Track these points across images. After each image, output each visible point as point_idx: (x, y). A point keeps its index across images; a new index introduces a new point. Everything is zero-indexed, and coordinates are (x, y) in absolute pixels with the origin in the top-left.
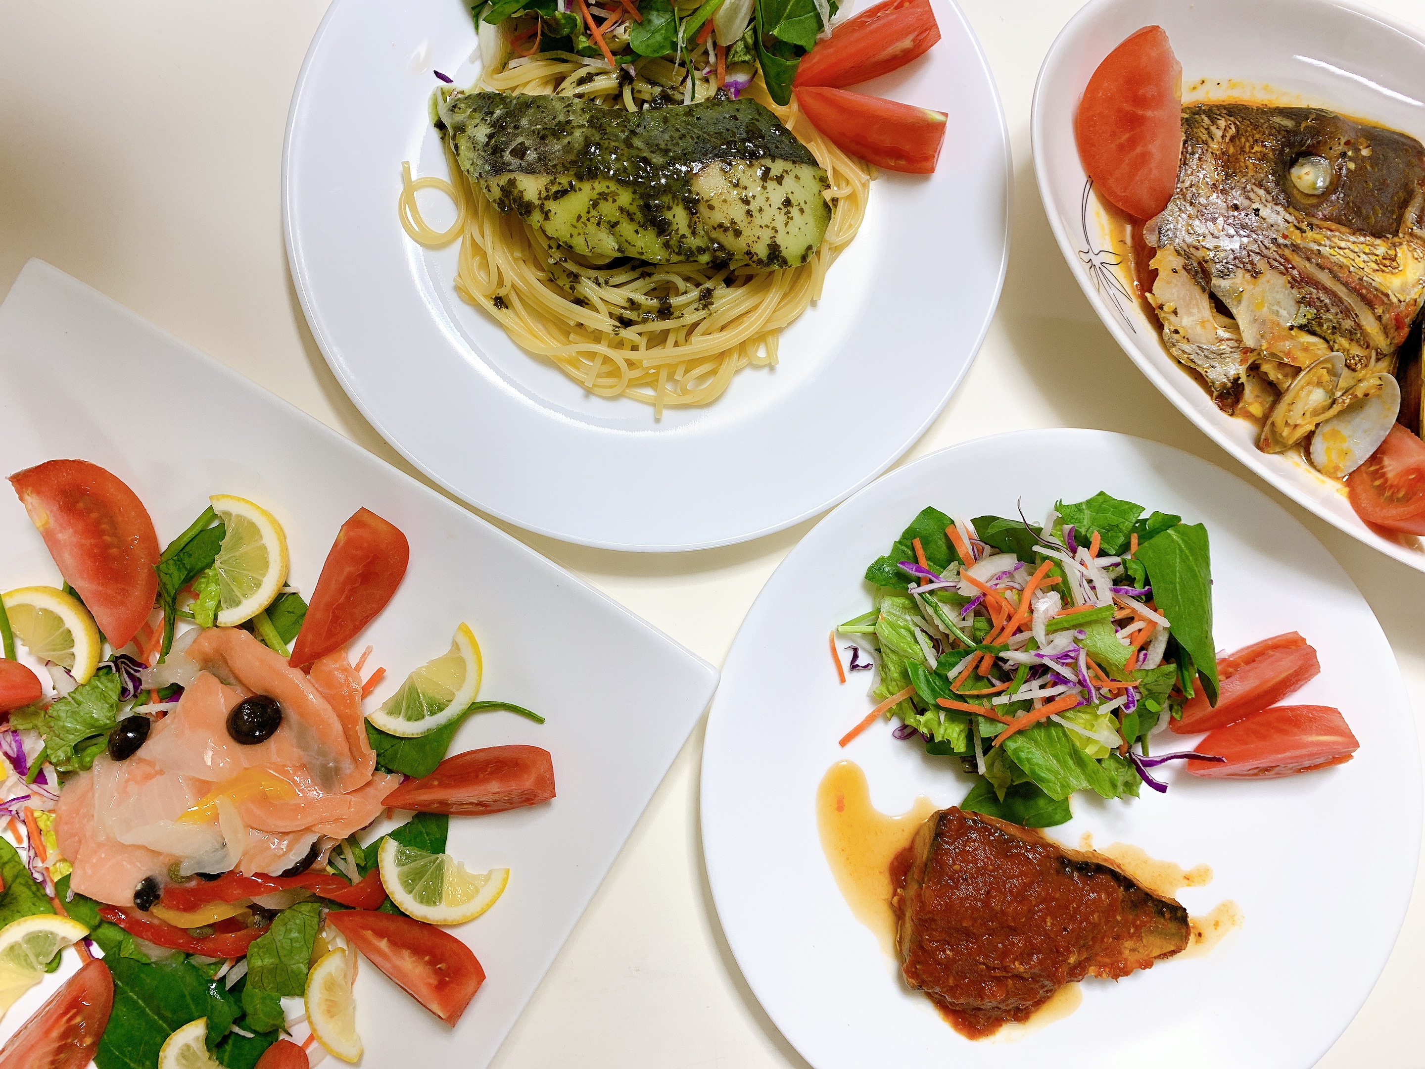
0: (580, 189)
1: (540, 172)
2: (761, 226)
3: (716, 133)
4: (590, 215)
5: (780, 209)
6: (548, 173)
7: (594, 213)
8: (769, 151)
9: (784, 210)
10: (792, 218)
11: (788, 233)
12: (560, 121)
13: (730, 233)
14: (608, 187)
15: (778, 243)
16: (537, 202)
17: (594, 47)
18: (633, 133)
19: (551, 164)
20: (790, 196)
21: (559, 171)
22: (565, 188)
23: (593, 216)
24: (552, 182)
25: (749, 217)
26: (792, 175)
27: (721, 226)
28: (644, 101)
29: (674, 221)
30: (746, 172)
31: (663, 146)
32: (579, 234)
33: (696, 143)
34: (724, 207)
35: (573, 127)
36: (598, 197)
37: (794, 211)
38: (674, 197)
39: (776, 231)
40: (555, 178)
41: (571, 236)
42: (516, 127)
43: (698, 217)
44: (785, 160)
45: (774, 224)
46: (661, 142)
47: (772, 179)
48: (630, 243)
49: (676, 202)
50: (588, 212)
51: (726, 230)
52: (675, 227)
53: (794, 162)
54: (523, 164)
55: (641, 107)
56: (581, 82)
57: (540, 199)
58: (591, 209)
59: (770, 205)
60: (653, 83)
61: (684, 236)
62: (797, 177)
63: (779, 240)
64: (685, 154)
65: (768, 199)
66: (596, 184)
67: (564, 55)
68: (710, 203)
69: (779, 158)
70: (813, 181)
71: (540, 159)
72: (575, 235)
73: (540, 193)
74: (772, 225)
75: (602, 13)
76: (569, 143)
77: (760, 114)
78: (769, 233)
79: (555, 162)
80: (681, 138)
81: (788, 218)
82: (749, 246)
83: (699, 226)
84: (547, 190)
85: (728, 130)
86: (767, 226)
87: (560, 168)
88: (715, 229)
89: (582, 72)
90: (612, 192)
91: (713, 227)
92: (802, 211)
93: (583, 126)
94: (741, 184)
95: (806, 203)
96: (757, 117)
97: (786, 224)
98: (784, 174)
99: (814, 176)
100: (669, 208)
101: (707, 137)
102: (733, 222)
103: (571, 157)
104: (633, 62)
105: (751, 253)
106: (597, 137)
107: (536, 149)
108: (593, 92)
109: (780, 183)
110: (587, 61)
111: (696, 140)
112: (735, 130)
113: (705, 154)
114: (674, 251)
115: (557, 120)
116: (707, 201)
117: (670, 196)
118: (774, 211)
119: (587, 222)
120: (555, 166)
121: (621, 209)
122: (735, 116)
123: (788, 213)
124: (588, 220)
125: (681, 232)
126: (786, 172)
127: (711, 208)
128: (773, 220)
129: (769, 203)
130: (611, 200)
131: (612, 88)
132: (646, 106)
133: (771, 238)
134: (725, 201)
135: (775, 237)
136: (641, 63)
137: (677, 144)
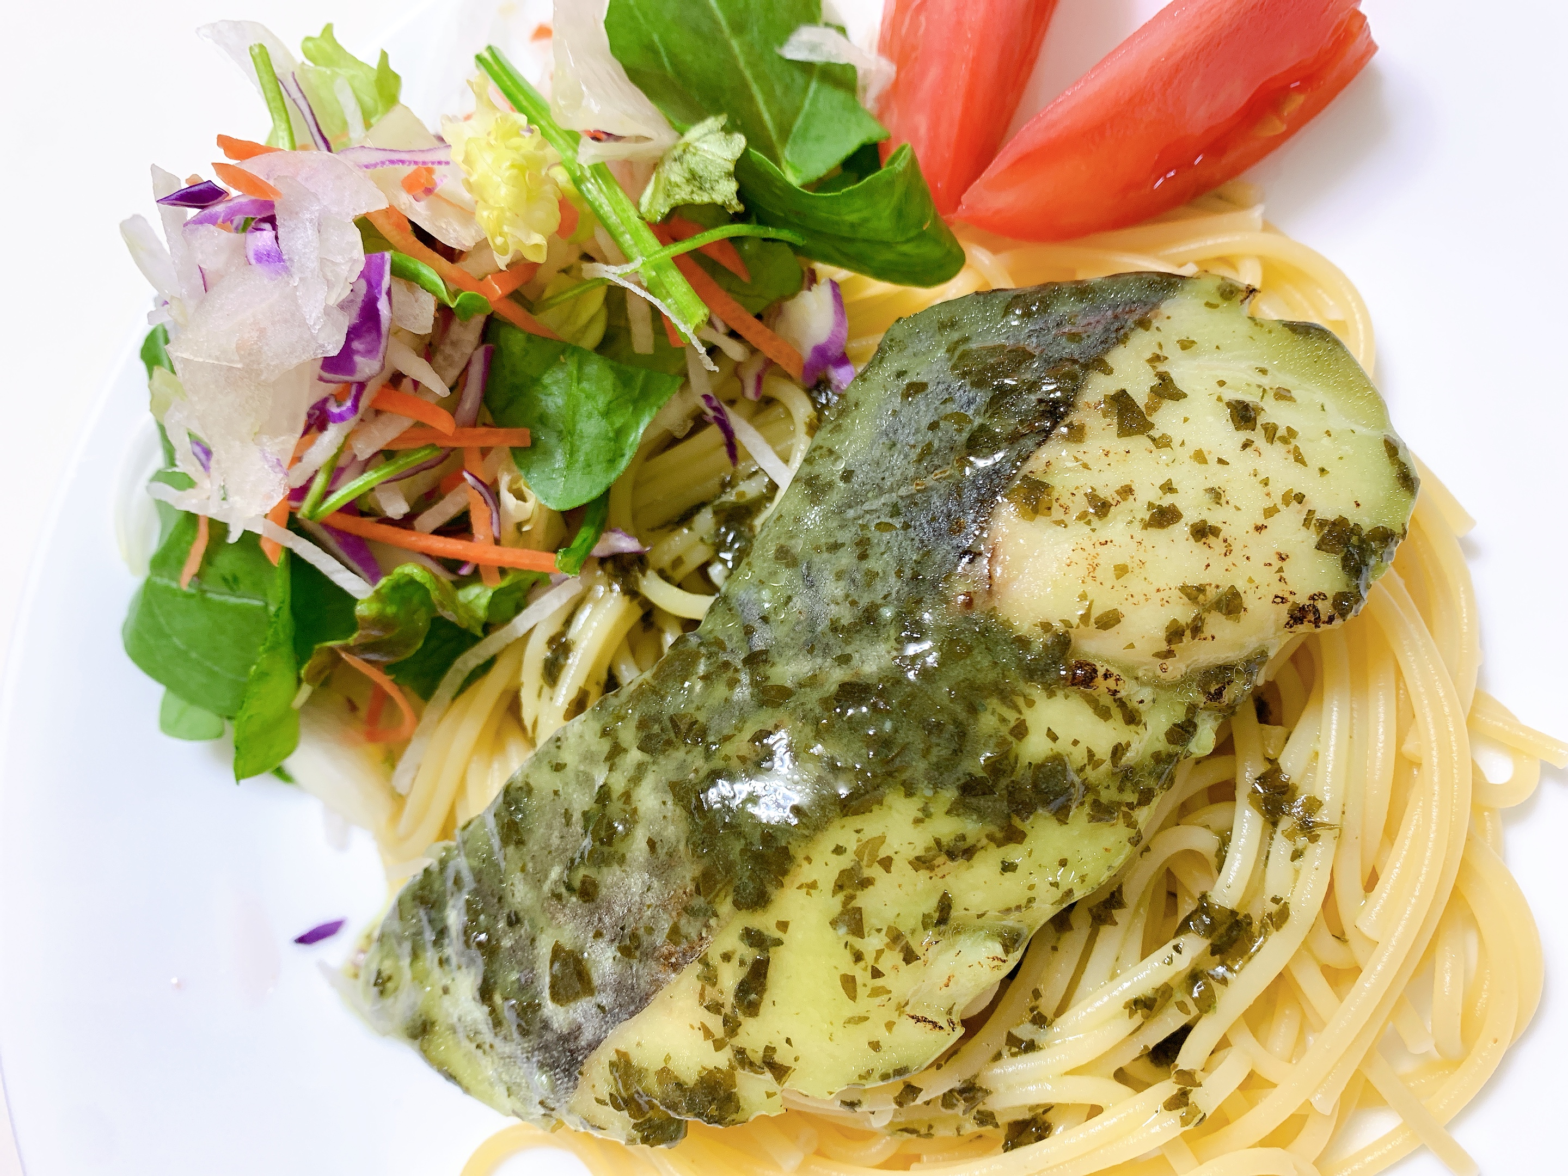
0: (783, 926)
1: (657, 985)
2: (1259, 529)
3: (919, 461)
4: (869, 959)
5: (1246, 446)
6: (675, 967)
7: (872, 943)
8: (1075, 362)
9: (1258, 436)
10: (1291, 433)
11: (1322, 470)
12: (585, 814)
13: (1216, 624)
14: (839, 850)
15: (1332, 517)
16: (722, 1060)
17: (504, 583)
18: (755, 660)
19: (660, 939)
20: (1231, 395)
21: (694, 936)
22: (749, 960)
23: (879, 953)
24: (710, 978)
25: (1211, 540)
26: (1171, 351)
27: (1175, 634)
28: (703, 569)
29: (1063, 746)
30: (1085, 458)
31: (846, 616)
32: (890, 1025)
33: (906, 526)
34: (1135, 584)
35: (627, 796)
36: (841, 897)
37: (1273, 413)
38: (1005, 695)
39: (1300, 498)
40: (705, 962)
41: (875, 1046)
42: (514, 921)
43: (1107, 676)
44: (1122, 340)
45: (1278, 489)
46: (834, 610)
47: (1153, 408)
48: (1018, 908)
49: (1020, 702)
50: (858, 957)
51: (1196, 629)
52: (1078, 757)
53: (1144, 324)
54: (605, 999)
55: (709, 587)
56: (552, 671)
57: (719, 1045)
58: (858, 943)
59: (1220, 461)
60: (685, 518)
61: (1118, 751)
62: (1186, 345)
63: (1328, 510)
64: (915, 577)
65: (1200, 457)
66: (805, 872)
67: (471, 659)
68: (1096, 613)
69: (1107, 351)
70: (1216, 315)
71: (626, 952)
72: (881, 1034)
73: (708, 1033)
74: (1277, 500)
75: (446, 509)
76: (652, 844)
77: (953, 325)
78: (1291, 517)
79: (665, 925)
80: (863, 557)
81: (1285, 440)
82: (1283, 600)
83: (1127, 689)
84: (715, 1008)
85: (933, 426)
86: (1270, 512)
87: (690, 928)
88: (1169, 654)
89: (537, 651)
90: (859, 853)
91: (1158, 655)
92: (1283, 395)
93: (641, 769)
94: (1106, 493)
95: (1263, 371)
96: (956, 336)
97: (1299, 459)
98: (1162, 368)
99: (1208, 304)
100: (1020, 731)
101: (913, 488)
102: (1193, 593)
103: (688, 872)
104: (604, 527)
105: (1302, 609)
106: (697, 763)
107: (598, 935)
108: (597, 665)
109: (1178, 396)
110: (522, 623)
111: (897, 522)
112: (952, 408)
113: (957, 528)
114: (1131, 806)
115: (577, 816)
116: (1085, 618)
117: (994, 703)
118: (1242, 463)
119: (879, 982)
120: (675, 934)
121: (921, 863)
122: (911, 386)
123: (1271, 432)
124: (876, 974)
125: (1103, 750)
126: (1156, 359)
127: (1109, 621)
128: (1266, 483)
129: (1212, 460)
130: (875, 871)
131: (624, 617)
132: (716, 572)
133: (1307, 523)
134: (1121, 571)
135: (1311, 512)
136: (621, 508)
137: (871, 576)
